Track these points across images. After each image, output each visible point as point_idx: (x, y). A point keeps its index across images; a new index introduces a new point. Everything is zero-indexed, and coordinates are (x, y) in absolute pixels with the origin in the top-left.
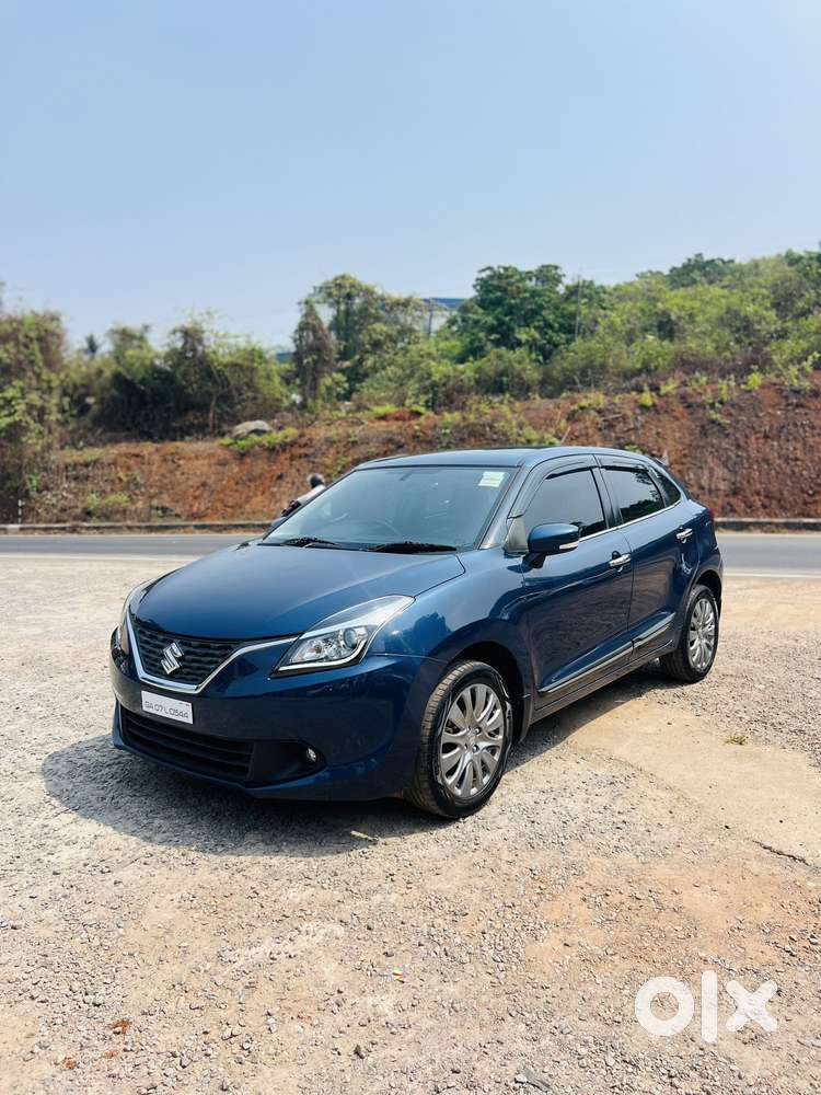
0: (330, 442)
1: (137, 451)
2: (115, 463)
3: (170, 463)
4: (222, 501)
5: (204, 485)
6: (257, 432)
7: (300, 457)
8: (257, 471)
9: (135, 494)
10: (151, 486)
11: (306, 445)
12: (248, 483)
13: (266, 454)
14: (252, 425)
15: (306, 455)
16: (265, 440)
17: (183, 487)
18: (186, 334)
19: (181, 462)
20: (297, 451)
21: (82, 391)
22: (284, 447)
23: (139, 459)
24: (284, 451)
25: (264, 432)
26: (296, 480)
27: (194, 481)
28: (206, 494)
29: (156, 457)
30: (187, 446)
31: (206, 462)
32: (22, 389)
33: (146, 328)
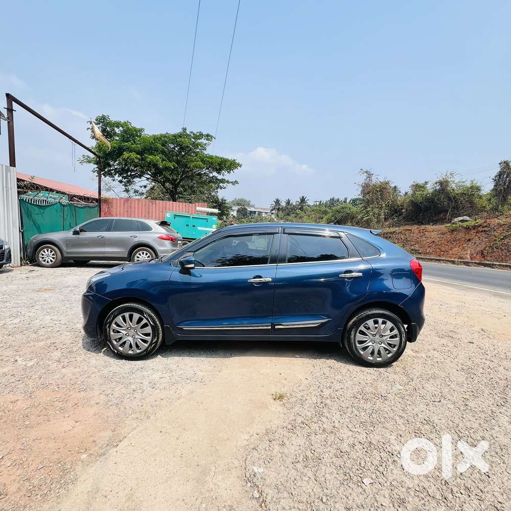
0: (500, 225)
1: (410, 229)
2: (401, 233)
3: (422, 233)
4: (440, 249)
5: (433, 242)
6: (462, 221)
7: (482, 231)
8: (459, 237)
9: (406, 244)
10: (413, 242)
11: (486, 226)
12: (453, 242)
13: (464, 230)
14: (461, 218)
15: (485, 231)
16: (465, 224)
17: (425, 242)
18: (441, 183)
19: (426, 233)
20: (480, 229)
21: (401, 207)
22: (474, 227)
23: (410, 231)
24: (474, 229)
25: (466, 221)
26: (477, 242)
27: (429, 240)
28: (434, 246)
29: (416, 231)
30: (430, 227)
31: (436, 233)
32: (372, 208)
33: (426, 183)
